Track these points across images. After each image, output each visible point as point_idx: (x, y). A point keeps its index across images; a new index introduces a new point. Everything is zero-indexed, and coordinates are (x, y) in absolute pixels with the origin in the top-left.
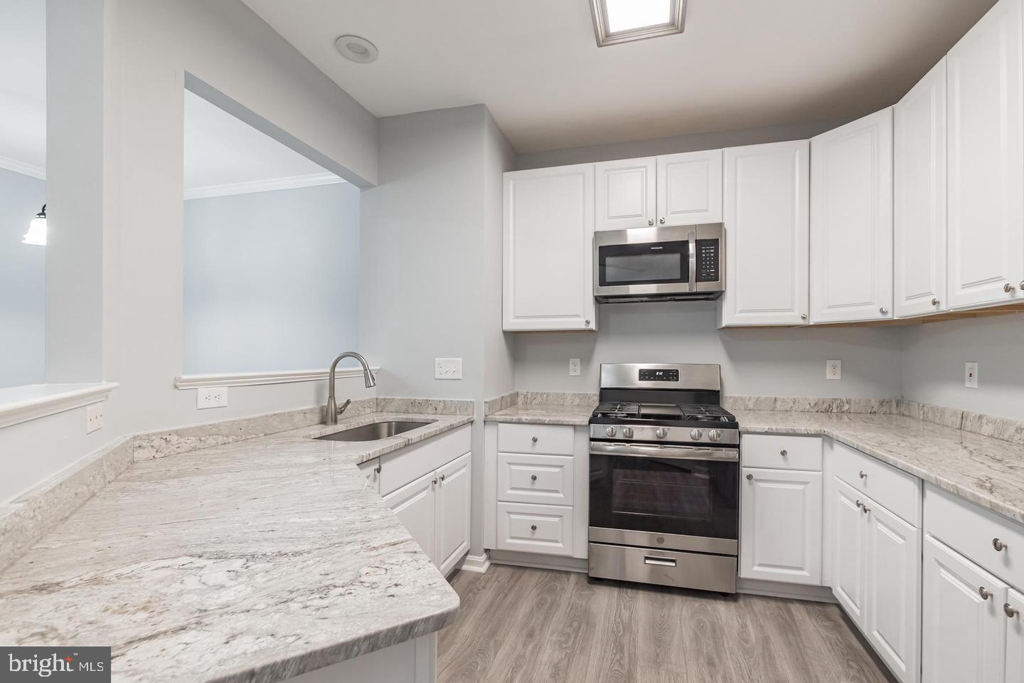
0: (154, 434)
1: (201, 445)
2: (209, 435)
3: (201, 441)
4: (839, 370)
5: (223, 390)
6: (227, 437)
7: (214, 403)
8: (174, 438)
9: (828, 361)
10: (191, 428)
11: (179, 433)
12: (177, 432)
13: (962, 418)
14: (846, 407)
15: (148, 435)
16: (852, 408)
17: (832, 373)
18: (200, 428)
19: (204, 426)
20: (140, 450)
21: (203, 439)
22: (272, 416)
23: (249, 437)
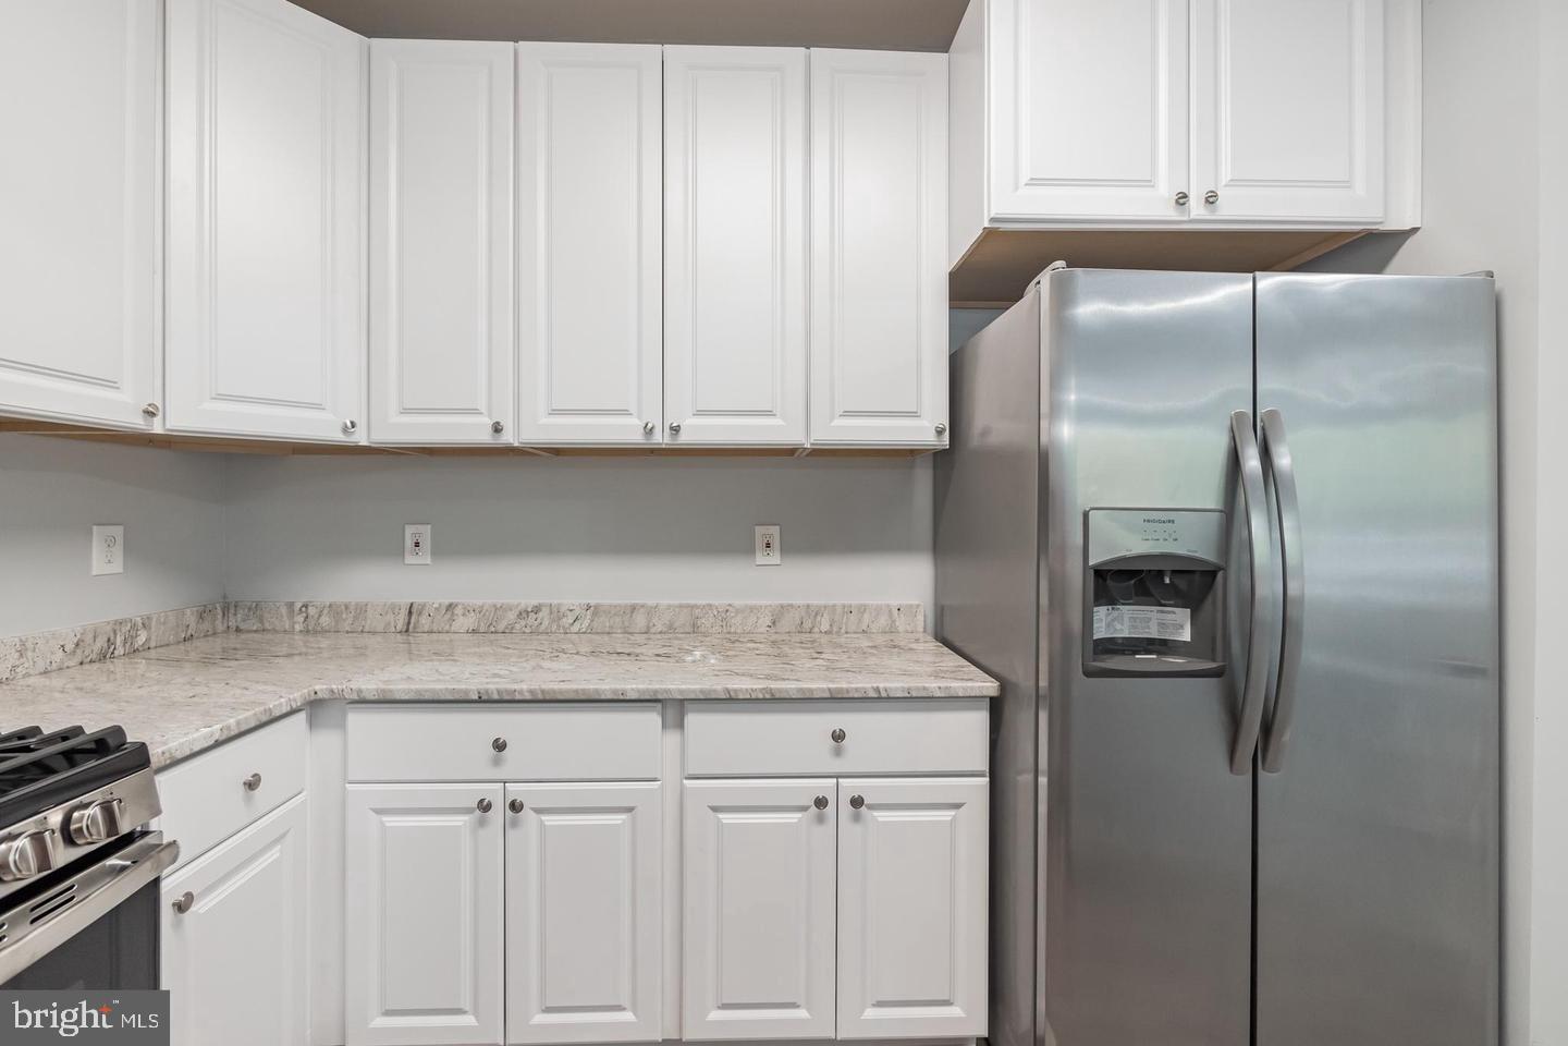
4: (118, 551)
9: (95, 527)
13: (410, 613)
14: (142, 638)
16: (153, 638)
17: (104, 559)
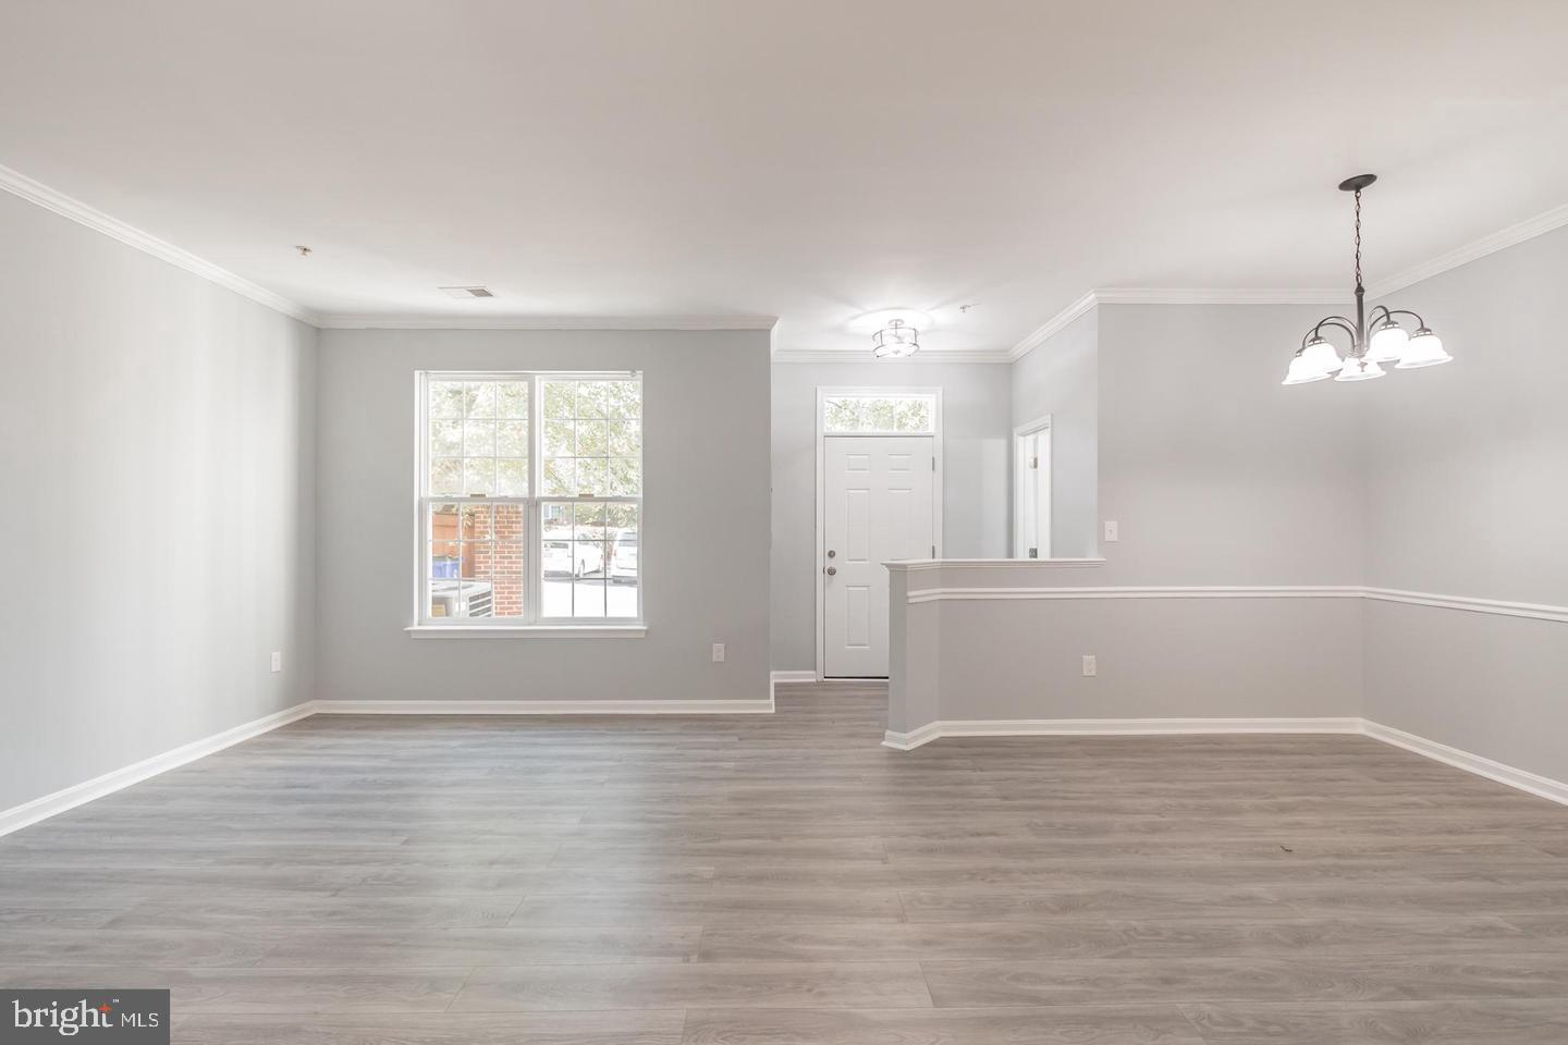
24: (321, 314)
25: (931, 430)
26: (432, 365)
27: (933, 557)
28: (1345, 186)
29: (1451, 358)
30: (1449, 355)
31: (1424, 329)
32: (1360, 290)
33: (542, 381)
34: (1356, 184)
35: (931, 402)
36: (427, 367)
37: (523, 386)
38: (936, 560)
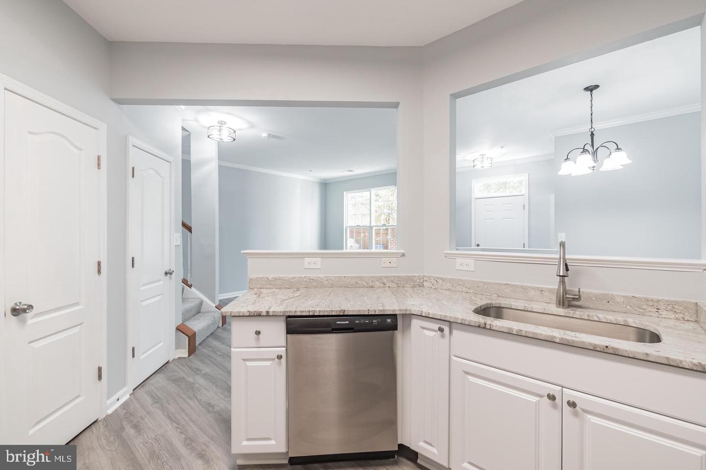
0: (432, 277)
1: (453, 289)
2: (458, 285)
3: (453, 286)
5: (471, 262)
6: (469, 289)
7: (465, 268)
8: (440, 281)
10: (448, 278)
11: (443, 279)
12: (441, 279)
15: (429, 276)
18: (453, 280)
19: (456, 279)
20: (426, 282)
21: (454, 286)
22: (504, 285)
23: (484, 294)
24: (325, 180)
25: (523, 192)
26: (348, 190)
27: (524, 248)
28: (586, 89)
29: (631, 161)
30: (630, 160)
31: (618, 149)
32: (592, 135)
33: (374, 191)
34: (591, 89)
35: (524, 178)
36: (347, 190)
37: (368, 193)
38: (525, 249)
